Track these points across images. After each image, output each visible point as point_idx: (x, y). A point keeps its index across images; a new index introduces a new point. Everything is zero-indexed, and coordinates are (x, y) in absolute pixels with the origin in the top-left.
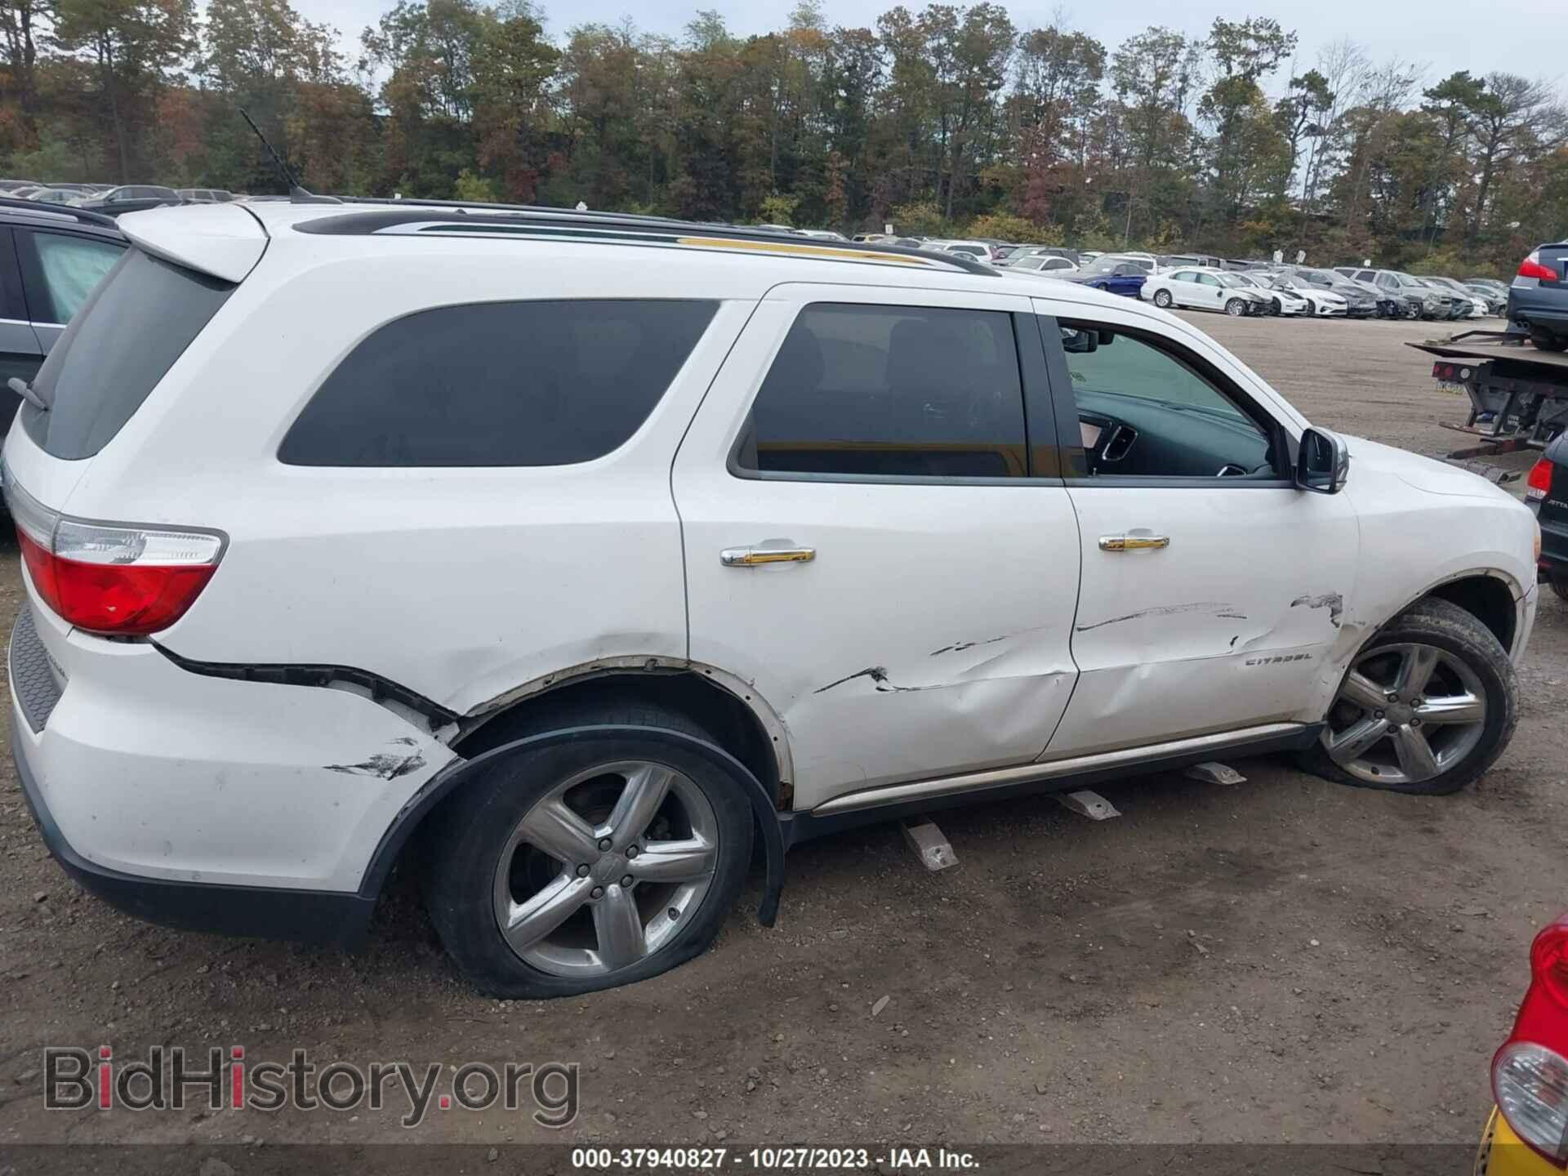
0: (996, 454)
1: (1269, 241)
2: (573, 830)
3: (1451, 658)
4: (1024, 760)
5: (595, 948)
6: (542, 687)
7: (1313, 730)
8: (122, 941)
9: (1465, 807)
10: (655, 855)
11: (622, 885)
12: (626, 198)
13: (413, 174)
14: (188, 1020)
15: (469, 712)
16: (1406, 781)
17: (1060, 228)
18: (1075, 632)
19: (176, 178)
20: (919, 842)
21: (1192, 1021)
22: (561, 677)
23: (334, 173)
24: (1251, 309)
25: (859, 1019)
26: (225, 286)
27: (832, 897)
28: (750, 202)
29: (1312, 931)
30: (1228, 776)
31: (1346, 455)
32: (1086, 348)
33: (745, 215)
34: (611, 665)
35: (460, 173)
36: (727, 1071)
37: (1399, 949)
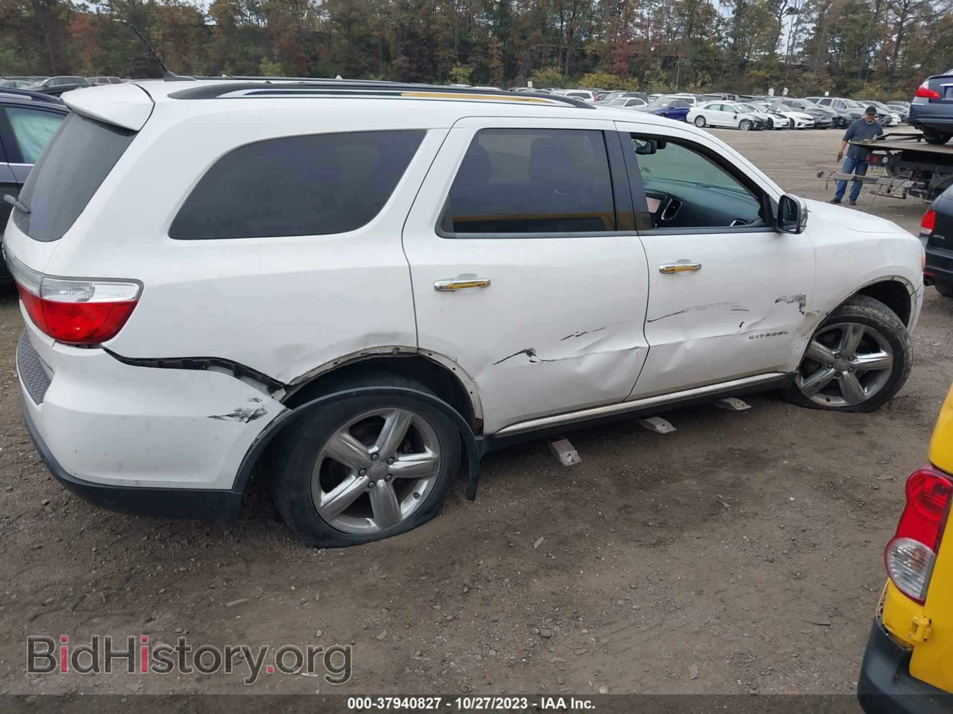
0: (598, 219)
1: (766, 83)
2: (356, 449)
3: (872, 331)
4: (619, 400)
5: (372, 517)
6: (333, 366)
7: (791, 376)
8: (96, 524)
9: (881, 418)
10: (404, 462)
11: (386, 480)
12: (366, 72)
13: (233, 62)
14: (139, 567)
15: (291, 382)
16: (847, 405)
17: (636, 80)
18: (647, 323)
19: (86, 71)
20: (558, 450)
21: (720, 545)
22: (344, 360)
23: (184, 63)
24: (755, 126)
25: (527, 551)
26: (130, 133)
27: (508, 484)
28: (443, 71)
29: (791, 492)
30: (739, 405)
31: (806, 210)
32: (649, 152)
33: (440, 78)
34: (372, 352)
35: (262, 60)
36: (451, 582)
37: (841, 500)
